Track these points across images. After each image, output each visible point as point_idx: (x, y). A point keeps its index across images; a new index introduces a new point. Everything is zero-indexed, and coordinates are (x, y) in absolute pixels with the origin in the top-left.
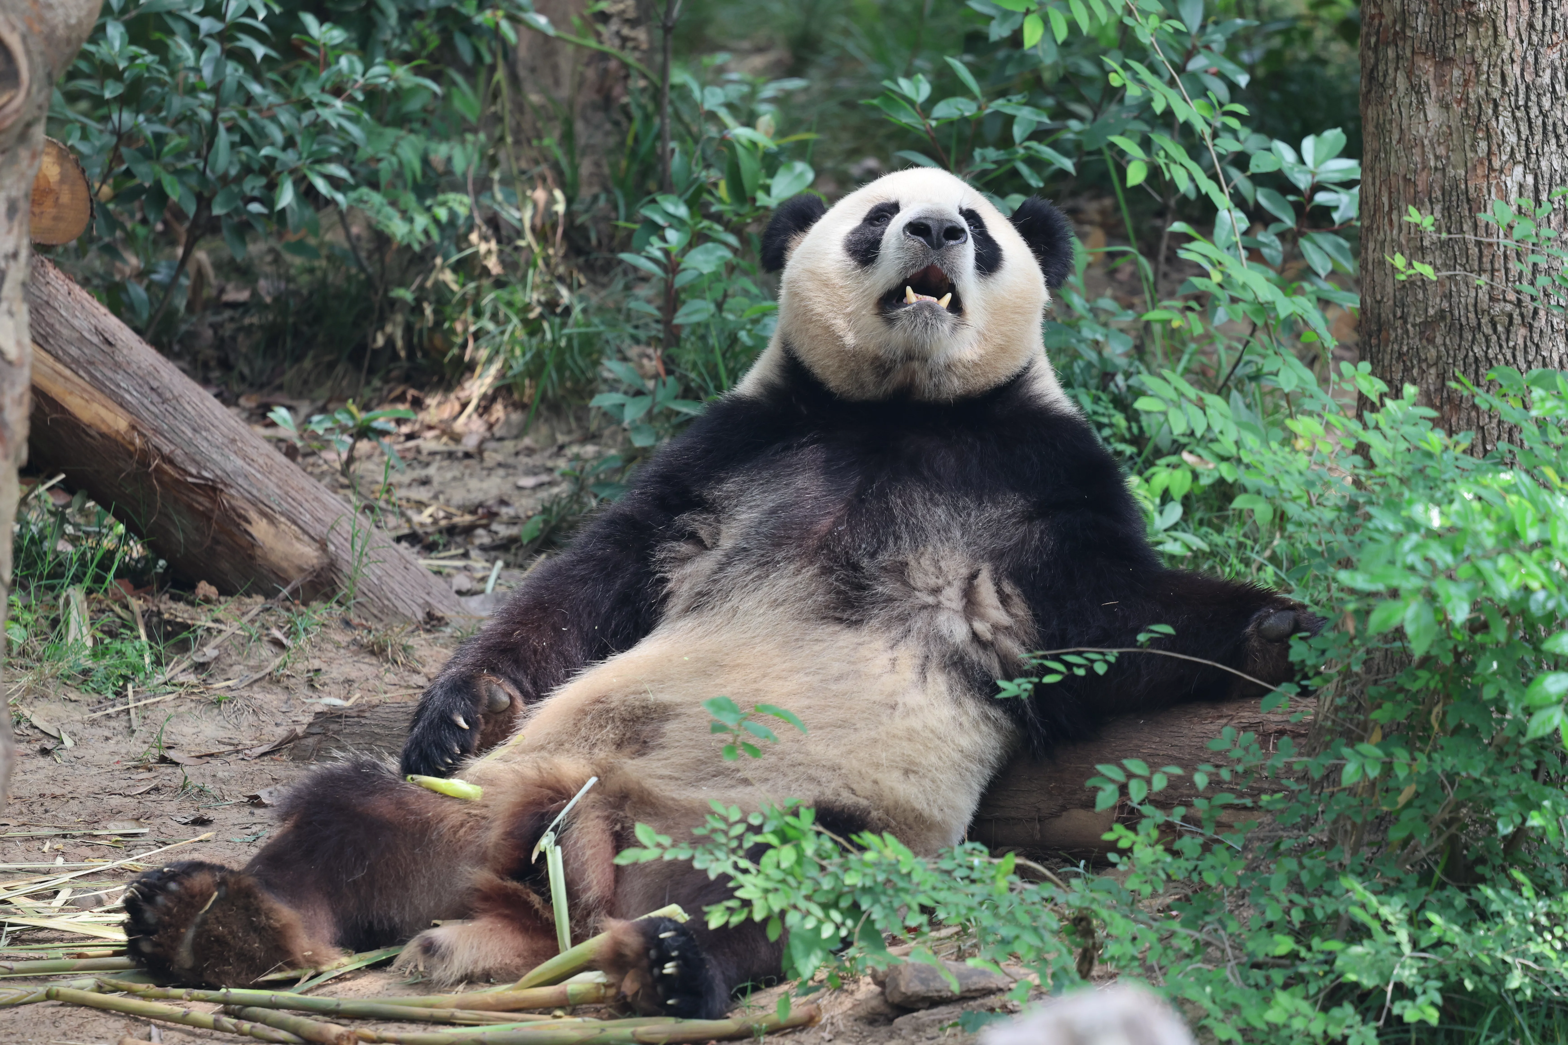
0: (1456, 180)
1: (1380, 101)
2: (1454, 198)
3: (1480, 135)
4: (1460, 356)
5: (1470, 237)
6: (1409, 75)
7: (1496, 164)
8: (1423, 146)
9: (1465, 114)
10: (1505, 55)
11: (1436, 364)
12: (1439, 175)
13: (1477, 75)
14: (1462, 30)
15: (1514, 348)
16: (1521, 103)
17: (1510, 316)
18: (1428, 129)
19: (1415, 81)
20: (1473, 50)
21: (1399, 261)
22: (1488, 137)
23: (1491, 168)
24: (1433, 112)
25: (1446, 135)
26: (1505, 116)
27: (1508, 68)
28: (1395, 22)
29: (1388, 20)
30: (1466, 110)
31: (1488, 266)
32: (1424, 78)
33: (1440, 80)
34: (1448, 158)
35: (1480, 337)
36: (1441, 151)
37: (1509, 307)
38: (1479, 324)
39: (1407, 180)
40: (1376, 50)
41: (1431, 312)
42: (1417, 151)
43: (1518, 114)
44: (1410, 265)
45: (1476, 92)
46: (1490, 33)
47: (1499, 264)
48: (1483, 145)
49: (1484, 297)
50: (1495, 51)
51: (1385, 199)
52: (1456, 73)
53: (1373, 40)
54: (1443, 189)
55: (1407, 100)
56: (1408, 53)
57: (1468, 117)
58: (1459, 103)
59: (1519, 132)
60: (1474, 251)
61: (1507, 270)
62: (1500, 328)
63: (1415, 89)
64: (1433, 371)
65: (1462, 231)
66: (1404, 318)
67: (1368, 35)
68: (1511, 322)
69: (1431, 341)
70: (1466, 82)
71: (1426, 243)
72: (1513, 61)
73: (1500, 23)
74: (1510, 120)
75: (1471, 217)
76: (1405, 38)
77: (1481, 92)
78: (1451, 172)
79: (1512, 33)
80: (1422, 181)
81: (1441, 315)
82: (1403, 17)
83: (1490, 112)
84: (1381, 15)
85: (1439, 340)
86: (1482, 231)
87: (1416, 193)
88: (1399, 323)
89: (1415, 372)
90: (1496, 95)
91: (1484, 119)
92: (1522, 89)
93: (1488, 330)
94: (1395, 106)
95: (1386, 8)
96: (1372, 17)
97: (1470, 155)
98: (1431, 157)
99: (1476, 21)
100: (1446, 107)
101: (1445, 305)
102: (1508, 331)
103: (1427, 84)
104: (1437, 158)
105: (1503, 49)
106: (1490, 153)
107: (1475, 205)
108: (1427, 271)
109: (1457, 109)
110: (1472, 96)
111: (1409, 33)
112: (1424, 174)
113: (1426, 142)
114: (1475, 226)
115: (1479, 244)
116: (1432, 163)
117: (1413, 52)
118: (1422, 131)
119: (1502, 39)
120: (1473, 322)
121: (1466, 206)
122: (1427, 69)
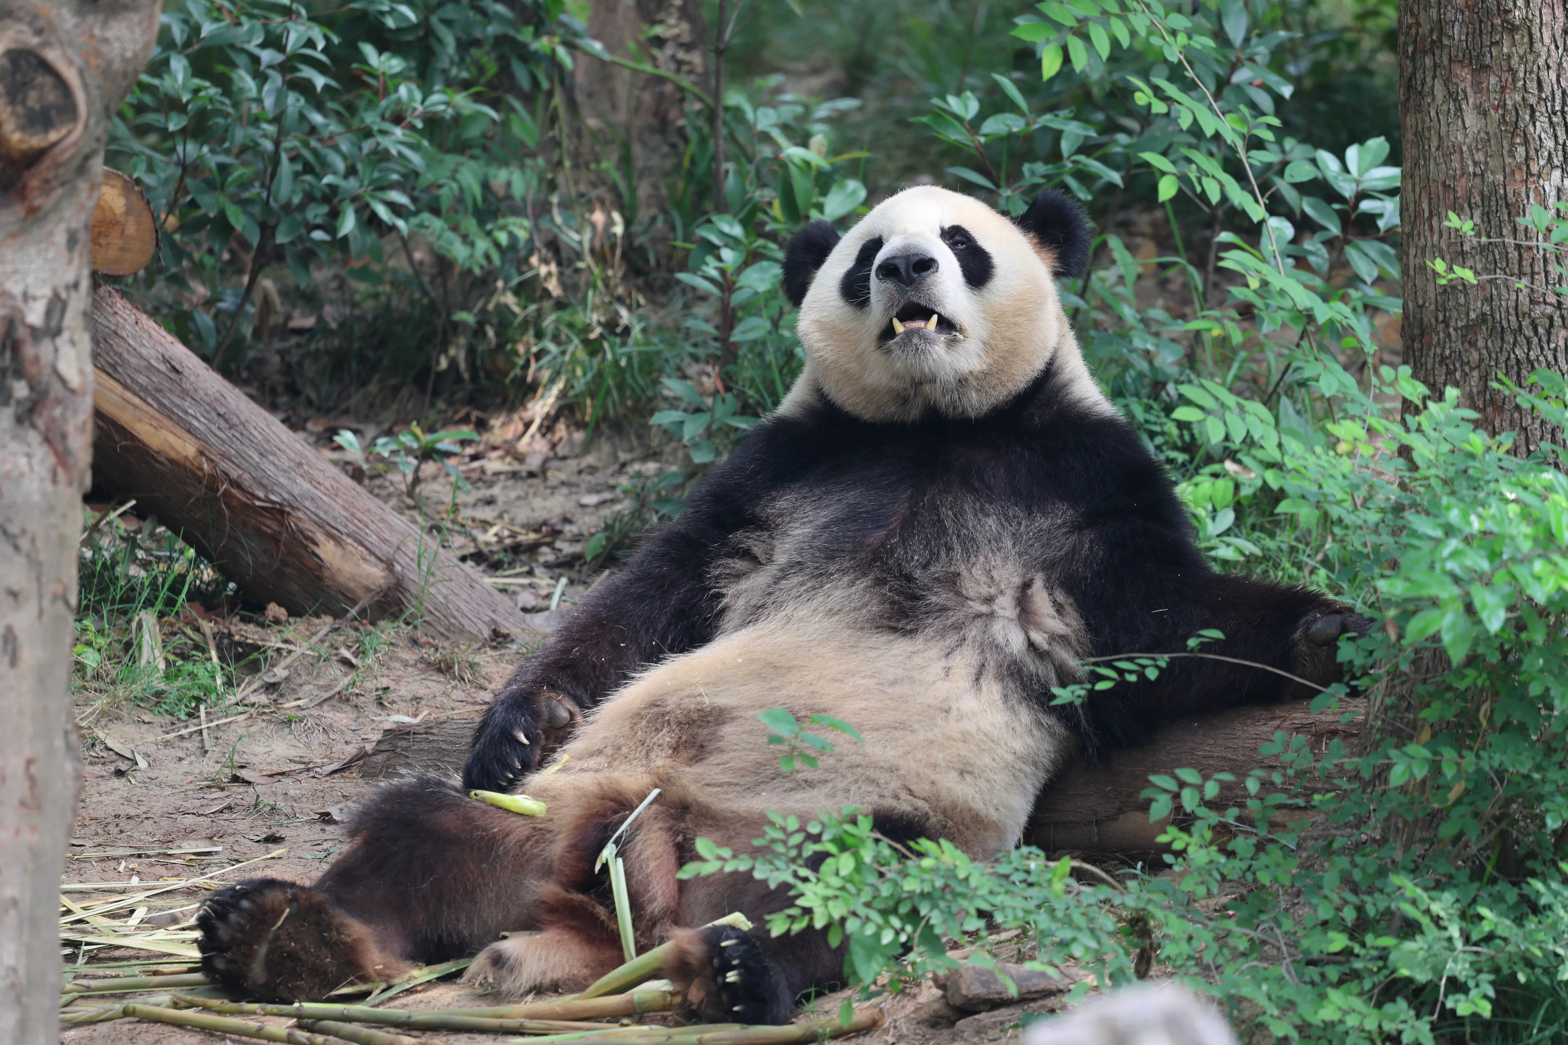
0: (1494, 186)
1: (1419, 109)
2: (1493, 203)
3: (1518, 140)
4: (1502, 359)
5: (1509, 241)
6: (1447, 82)
7: (1534, 169)
8: (1462, 152)
9: (1503, 120)
10: (1541, 62)
11: (1478, 367)
12: (1478, 181)
13: (1514, 81)
14: (1498, 38)
15: (1555, 350)
16: (1557, 108)
17: (1551, 318)
18: (1466, 135)
19: (1453, 89)
20: (1509, 57)
21: (1440, 266)
22: (1526, 142)
23: (1529, 173)
24: (1471, 119)
25: (1484, 141)
26: (1542, 122)
27: (1544, 74)
28: (1431, 31)
29: (1425, 29)
30: (1503, 116)
31: (1528, 270)
32: (1462, 86)
33: (1477, 86)
34: (1486, 163)
35: (1521, 339)
36: (1479, 156)
37: (1549, 310)
38: (1520, 327)
39: (1446, 187)
40: (1413, 59)
41: (1473, 315)
42: (1455, 157)
43: (1555, 119)
44: (1451, 270)
45: (1513, 98)
46: (1526, 40)
47: (1539, 267)
48: (1521, 150)
49: (1524, 299)
50: (1531, 58)
51: (1425, 206)
52: (1493, 80)
53: (1410, 49)
54: (1482, 194)
55: (1445, 107)
56: (1446, 62)
57: (1506, 123)
58: (1496, 110)
59: (1556, 137)
60: (1514, 255)
61: (1547, 273)
62: (1541, 330)
63: (1453, 96)
64: (1475, 373)
65: (1501, 235)
66: (1446, 322)
67: (1406, 44)
68: (1551, 324)
69: (1473, 344)
70: (1503, 89)
71: (1466, 248)
72: (1549, 67)
73: (1535, 30)
74: (1547, 125)
75: (1510, 221)
76: (1442, 47)
77: (1518, 98)
78: (1490, 177)
79: (1547, 40)
80: (1461, 187)
81: (1483, 318)
82: (1440, 26)
83: (1527, 117)
84: (1418, 25)
85: (1481, 343)
86: (1521, 235)
87: (1456, 198)
88: (1441, 327)
89: (1458, 375)
90: (1533, 100)
91: (1521, 124)
92: (1558, 94)
93: (1529, 332)
94: (1433, 114)
95: (1422, 17)
96: (1409, 27)
97: (1508, 160)
98: (1470, 163)
99: (1512, 29)
100: (1484, 114)
101: (1486, 308)
102: (1549, 333)
103: (1464, 92)
104: (1475, 163)
105: (1539, 56)
106: (1527, 158)
107: (1515, 209)
108: (1468, 275)
109: (1495, 115)
110: (1509, 102)
111: (1446, 42)
112: (1463, 180)
113: (1465, 148)
114: (1515, 231)
115: (1518, 247)
116: (1471, 169)
117: (1450, 61)
118: (1460, 138)
119: (1538, 46)
120: (1514, 325)
121: (1505, 211)
122: (1464, 76)
